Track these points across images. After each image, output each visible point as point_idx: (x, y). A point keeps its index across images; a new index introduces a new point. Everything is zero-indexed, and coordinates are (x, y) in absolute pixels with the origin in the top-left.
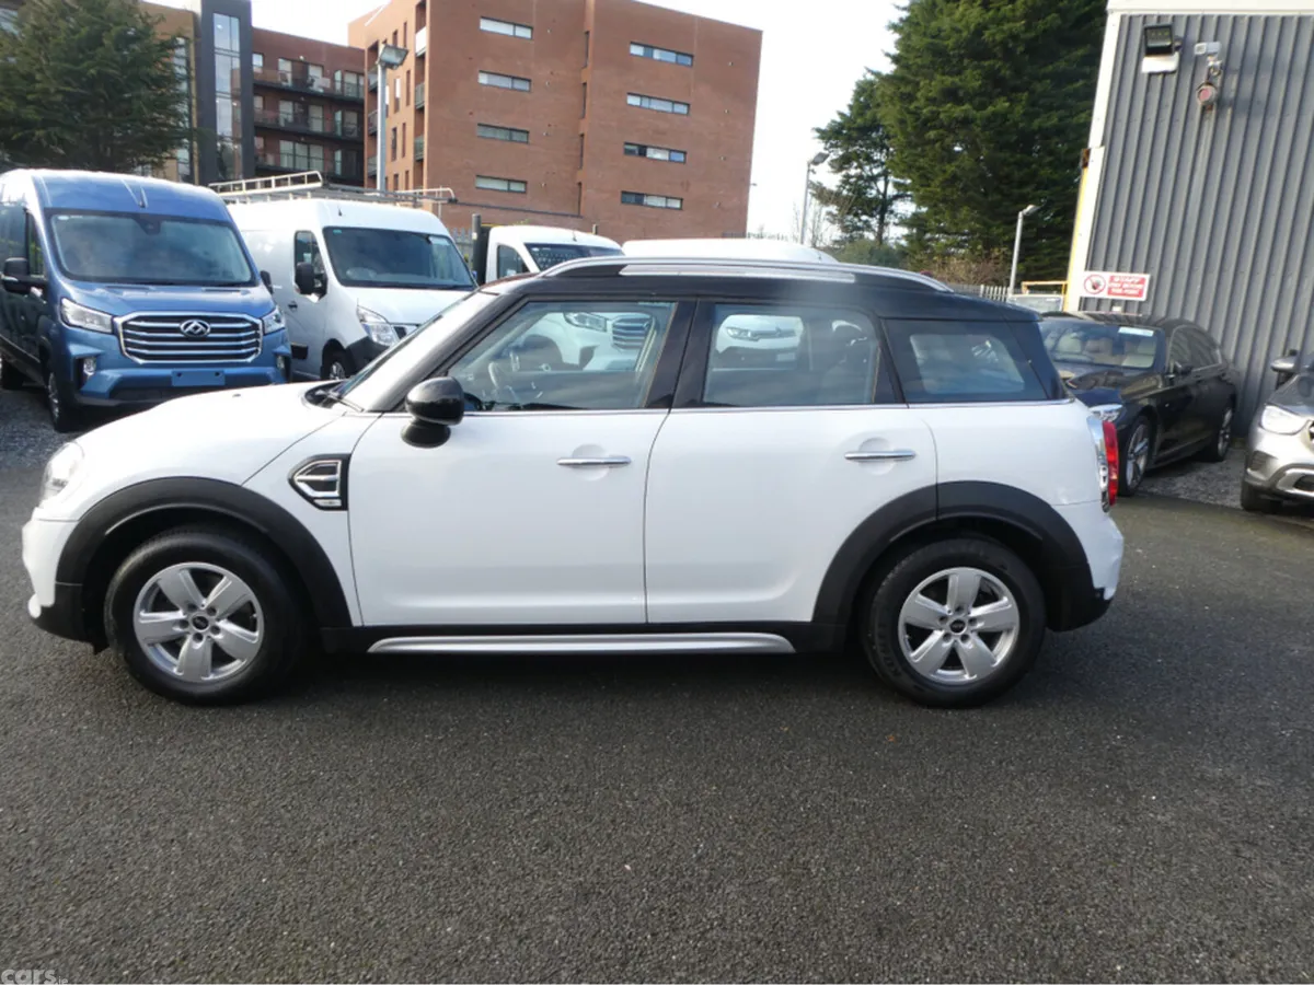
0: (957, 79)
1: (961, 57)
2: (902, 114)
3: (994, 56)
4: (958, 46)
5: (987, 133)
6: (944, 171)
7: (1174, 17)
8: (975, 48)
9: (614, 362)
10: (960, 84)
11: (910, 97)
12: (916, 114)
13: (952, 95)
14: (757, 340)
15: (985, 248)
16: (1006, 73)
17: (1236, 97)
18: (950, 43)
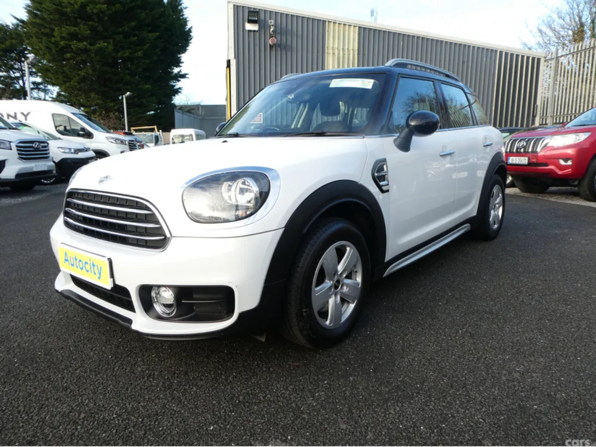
0: (77, 29)
1: (76, 18)
2: (47, 43)
3: (93, 20)
4: (73, 12)
5: (97, 57)
6: (79, 75)
7: (259, 9)
8: (82, 14)
9: (21, 169)
10: (78, 31)
11: (50, 35)
12: (56, 44)
13: (74, 36)
14: (77, 153)
15: (106, 113)
16: (100, 29)
17: (281, 43)
18: (68, 10)
